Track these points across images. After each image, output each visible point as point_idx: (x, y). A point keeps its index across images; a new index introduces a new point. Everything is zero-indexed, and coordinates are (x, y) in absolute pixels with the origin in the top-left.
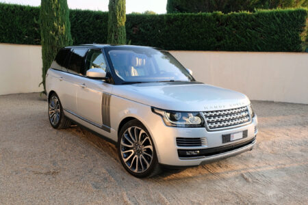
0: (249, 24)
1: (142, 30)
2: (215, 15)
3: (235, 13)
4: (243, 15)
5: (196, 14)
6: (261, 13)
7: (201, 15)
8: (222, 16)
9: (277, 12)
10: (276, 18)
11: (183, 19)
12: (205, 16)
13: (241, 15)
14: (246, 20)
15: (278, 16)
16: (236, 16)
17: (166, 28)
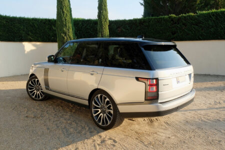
0: (194, 22)
1: (124, 30)
2: (170, 17)
3: (184, 15)
4: (189, 16)
5: (158, 17)
6: (202, 14)
7: (161, 18)
8: (175, 17)
9: (212, 13)
10: (212, 16)
11: (150, 21)
12: (164, 18)
13: (188, 16)
14: (191, 19)
15: (213, 15)
16: (185, 17)
17: (139, 28)
